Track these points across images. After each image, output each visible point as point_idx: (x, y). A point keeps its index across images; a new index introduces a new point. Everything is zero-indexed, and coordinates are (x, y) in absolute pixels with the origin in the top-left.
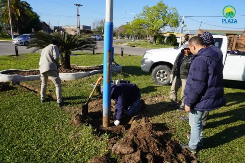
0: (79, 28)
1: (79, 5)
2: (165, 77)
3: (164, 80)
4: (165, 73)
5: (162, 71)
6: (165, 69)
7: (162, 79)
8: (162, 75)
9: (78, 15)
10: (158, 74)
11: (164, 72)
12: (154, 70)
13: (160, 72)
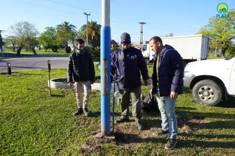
0: (142, 43)
1: (142, 23)
2: (211, 96)
3: (209, 98)
4: (211, 91)
5: (205, 87)
6: (210, 85)
7: (206, 98)
8: (206, 93)
9: (142, 32)
10: (200, 90)
11: (209, 89)
12: (196, 86)
13: (203, 89)
